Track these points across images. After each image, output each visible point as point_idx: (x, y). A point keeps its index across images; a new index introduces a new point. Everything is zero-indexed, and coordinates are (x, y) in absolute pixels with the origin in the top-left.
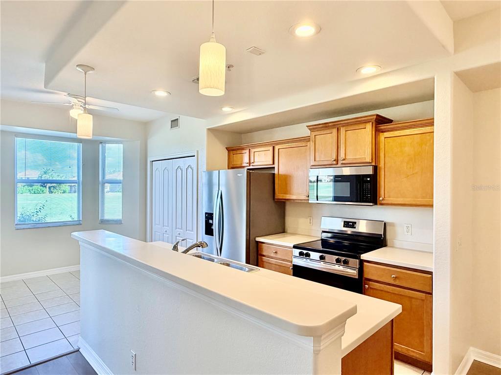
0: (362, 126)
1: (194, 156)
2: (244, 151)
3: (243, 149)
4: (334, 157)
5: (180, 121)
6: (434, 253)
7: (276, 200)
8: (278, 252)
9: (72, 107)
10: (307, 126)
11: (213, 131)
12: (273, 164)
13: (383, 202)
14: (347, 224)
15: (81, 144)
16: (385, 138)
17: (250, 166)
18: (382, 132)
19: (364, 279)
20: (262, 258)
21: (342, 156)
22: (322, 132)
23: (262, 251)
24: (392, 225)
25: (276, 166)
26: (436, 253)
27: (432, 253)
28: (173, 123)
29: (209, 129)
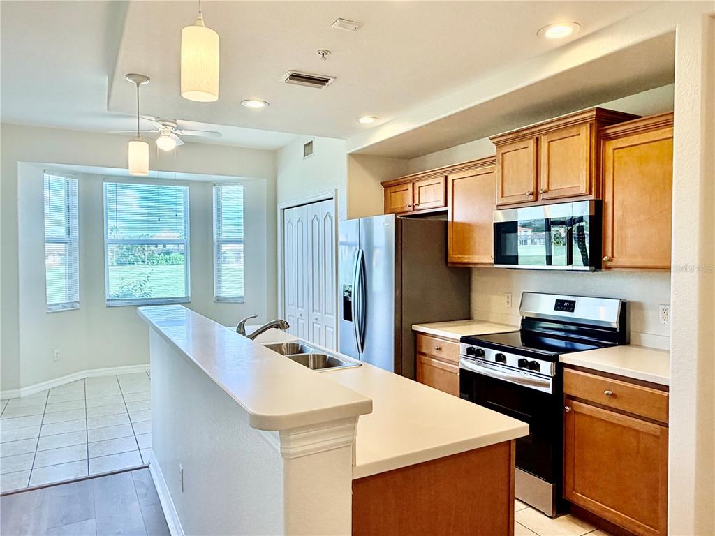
0: (574, 131)
1: (332, 198)
2: (405, 187)
3: (405, 183)
4: (532, 189)
5: (315, 145)
6: (671, 352)
7: (449, 265)
8: (443, 349)
9: (159, 135)
10: (491, 139)
11: (357, 157)
12: (446, 205)
13: (609, 264)
14: (560, 305)
15: (188, 187)
16: (615, 149)
17: (414, 210)
18: (611, 139)
19: (565, 396)
20: (420, 359)
21: (543, 186)
22: (514, 147)
23: (422, 346)
24: (640, 306)
25: (449, 208)
26: (673, 353)
27: (669, 351)
28: (307, 148)
29: (350, 155)
